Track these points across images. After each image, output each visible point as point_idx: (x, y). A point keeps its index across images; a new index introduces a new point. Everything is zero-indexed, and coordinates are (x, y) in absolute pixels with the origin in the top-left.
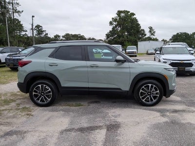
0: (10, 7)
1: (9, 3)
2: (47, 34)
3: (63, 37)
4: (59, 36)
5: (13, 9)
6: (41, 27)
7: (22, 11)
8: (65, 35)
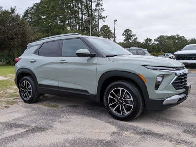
0: (96, 14)
1: (95, 10)
2: (136, 38)
3: (156, 40)
4: (150, 40)
5: (98, 15)
6: (131, 31)
7: (106, 17)
8: (158, 38)
